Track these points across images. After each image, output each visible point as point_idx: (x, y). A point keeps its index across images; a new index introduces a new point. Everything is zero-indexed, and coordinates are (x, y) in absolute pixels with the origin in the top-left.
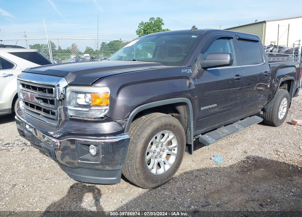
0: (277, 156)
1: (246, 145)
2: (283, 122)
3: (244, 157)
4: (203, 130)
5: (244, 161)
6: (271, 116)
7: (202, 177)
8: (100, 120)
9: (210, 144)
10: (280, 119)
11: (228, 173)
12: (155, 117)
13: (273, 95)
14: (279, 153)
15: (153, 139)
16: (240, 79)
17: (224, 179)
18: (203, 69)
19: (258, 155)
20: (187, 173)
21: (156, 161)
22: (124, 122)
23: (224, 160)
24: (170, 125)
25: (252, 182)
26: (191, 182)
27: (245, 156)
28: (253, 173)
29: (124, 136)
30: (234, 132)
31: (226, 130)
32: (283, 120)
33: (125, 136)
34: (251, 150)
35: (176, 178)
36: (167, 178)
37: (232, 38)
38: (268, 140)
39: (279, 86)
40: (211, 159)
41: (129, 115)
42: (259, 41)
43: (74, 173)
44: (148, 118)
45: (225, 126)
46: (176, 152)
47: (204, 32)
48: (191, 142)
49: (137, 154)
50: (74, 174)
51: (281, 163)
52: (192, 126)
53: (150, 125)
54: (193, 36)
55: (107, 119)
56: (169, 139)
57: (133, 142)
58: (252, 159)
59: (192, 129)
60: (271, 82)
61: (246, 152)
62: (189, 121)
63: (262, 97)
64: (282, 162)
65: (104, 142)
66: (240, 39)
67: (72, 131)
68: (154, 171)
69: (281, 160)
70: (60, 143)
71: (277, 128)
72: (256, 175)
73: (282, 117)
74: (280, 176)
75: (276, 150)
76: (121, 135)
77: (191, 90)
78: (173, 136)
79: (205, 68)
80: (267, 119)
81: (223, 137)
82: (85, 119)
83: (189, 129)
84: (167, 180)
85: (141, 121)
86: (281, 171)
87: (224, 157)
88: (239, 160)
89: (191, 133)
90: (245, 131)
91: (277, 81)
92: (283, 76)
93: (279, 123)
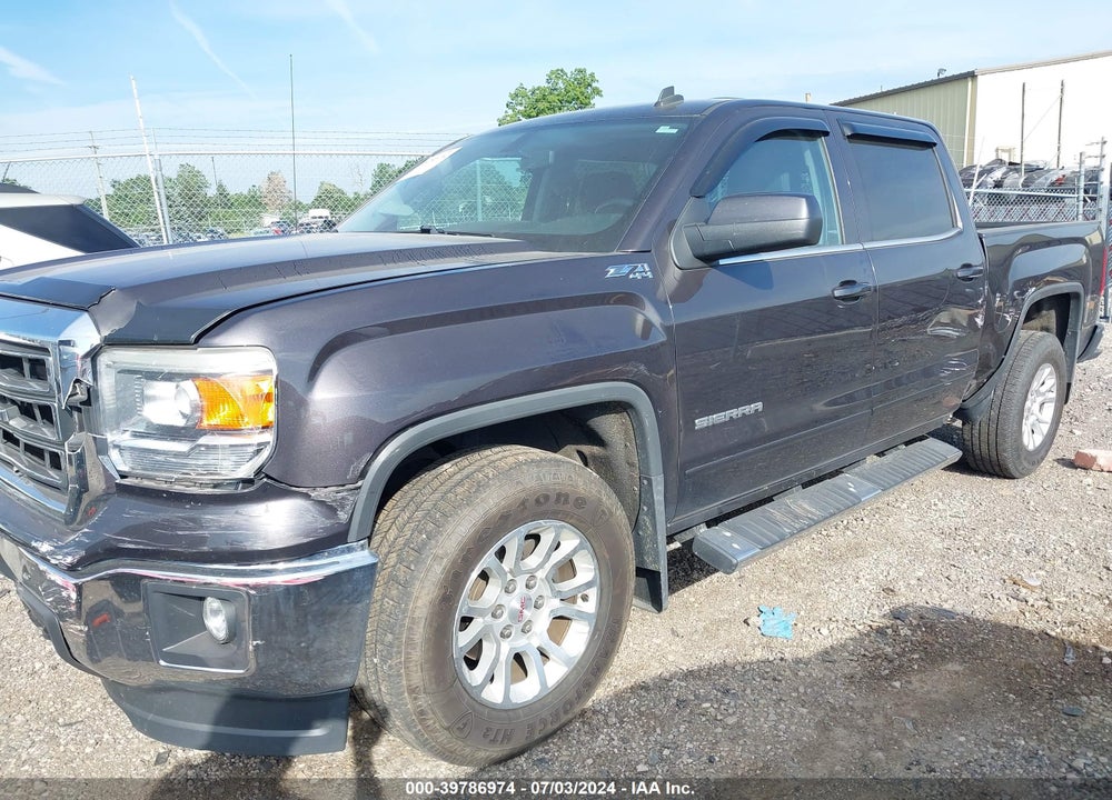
0: (1015, 606)
1: (894, 558)
2: (1043, 459)
3: (883, 613)
4: (712, 508)
5: (881, 631)
6: (992, 437)
7: (704, 705)
8: (240, 490)
9: (737, 565)
10: (1031, 448)
11: (812, 685)
12: (494, 468)
13: (999, 356)
14: (1024, 590)
15: (488, 560)
16: (857, 298)
17: (792, 715)
18: (700, 264)
19: (937, 602)
20: (644, 687)
21: (507, 648)
22: (343, 498)
23: (800, 625)
24: (562, 497)
25: (909, 726)
26: (658, 731)
27: (886, 607)
28: (916, 685)
29: (348, 557)
30: (840, 511)
31: (806, 506)
32: (1043, 452)
33: (355, 558)
34: (913, 582)
35: (595, 712)
36: (556, 715)
37: (826, 134)
38: (979, 537)
39: (1022, 318)
40: (745, 622)
41: (369, 464)
42: (935, 144)
43: (150, 711)
44: (465, 472)
45: (805, 486)
46: (590, 607)
47: (707, 113)
48: (656, 561)
49: (410, 629)
50: (151, 717)
51: (1030, 633)
52: (659, 497)
53: (468, 501)
54: (664, 129)
55: (267, 485)
56: (558, 556)
57: (393, 578)
58: (915, 622)
59: (660, 508)
60: (989, 302)
61: (889, 591)
62: (645, 476)
63: (955, 366)
64: (1036, 632)
65: (255, 587)
66: (857, 137)
67: (124, 541)
68: (494, 694)
69: (1030, 623)
70: (79, 588)
71: (1019, 484)
72: (929, 692)
73: (1038, 439)
74: (1026, 694)
75: (1010, 578)
76: (336, 554)
77: (652, 349)
78: (578, 541)
79: (709, 259)
80: (977, 452)
81: (792, 535)
82: (178, 488)
83: (645, 508)
84: (556, 726)
85: (436, 483)
86: (1031, 671)
87: (802, 613)
88: (860, 628)
89: (654, 526)
90: (891, 498)
91: (1014, 300)
92: (1037, 280)
93: (1026, 464)
